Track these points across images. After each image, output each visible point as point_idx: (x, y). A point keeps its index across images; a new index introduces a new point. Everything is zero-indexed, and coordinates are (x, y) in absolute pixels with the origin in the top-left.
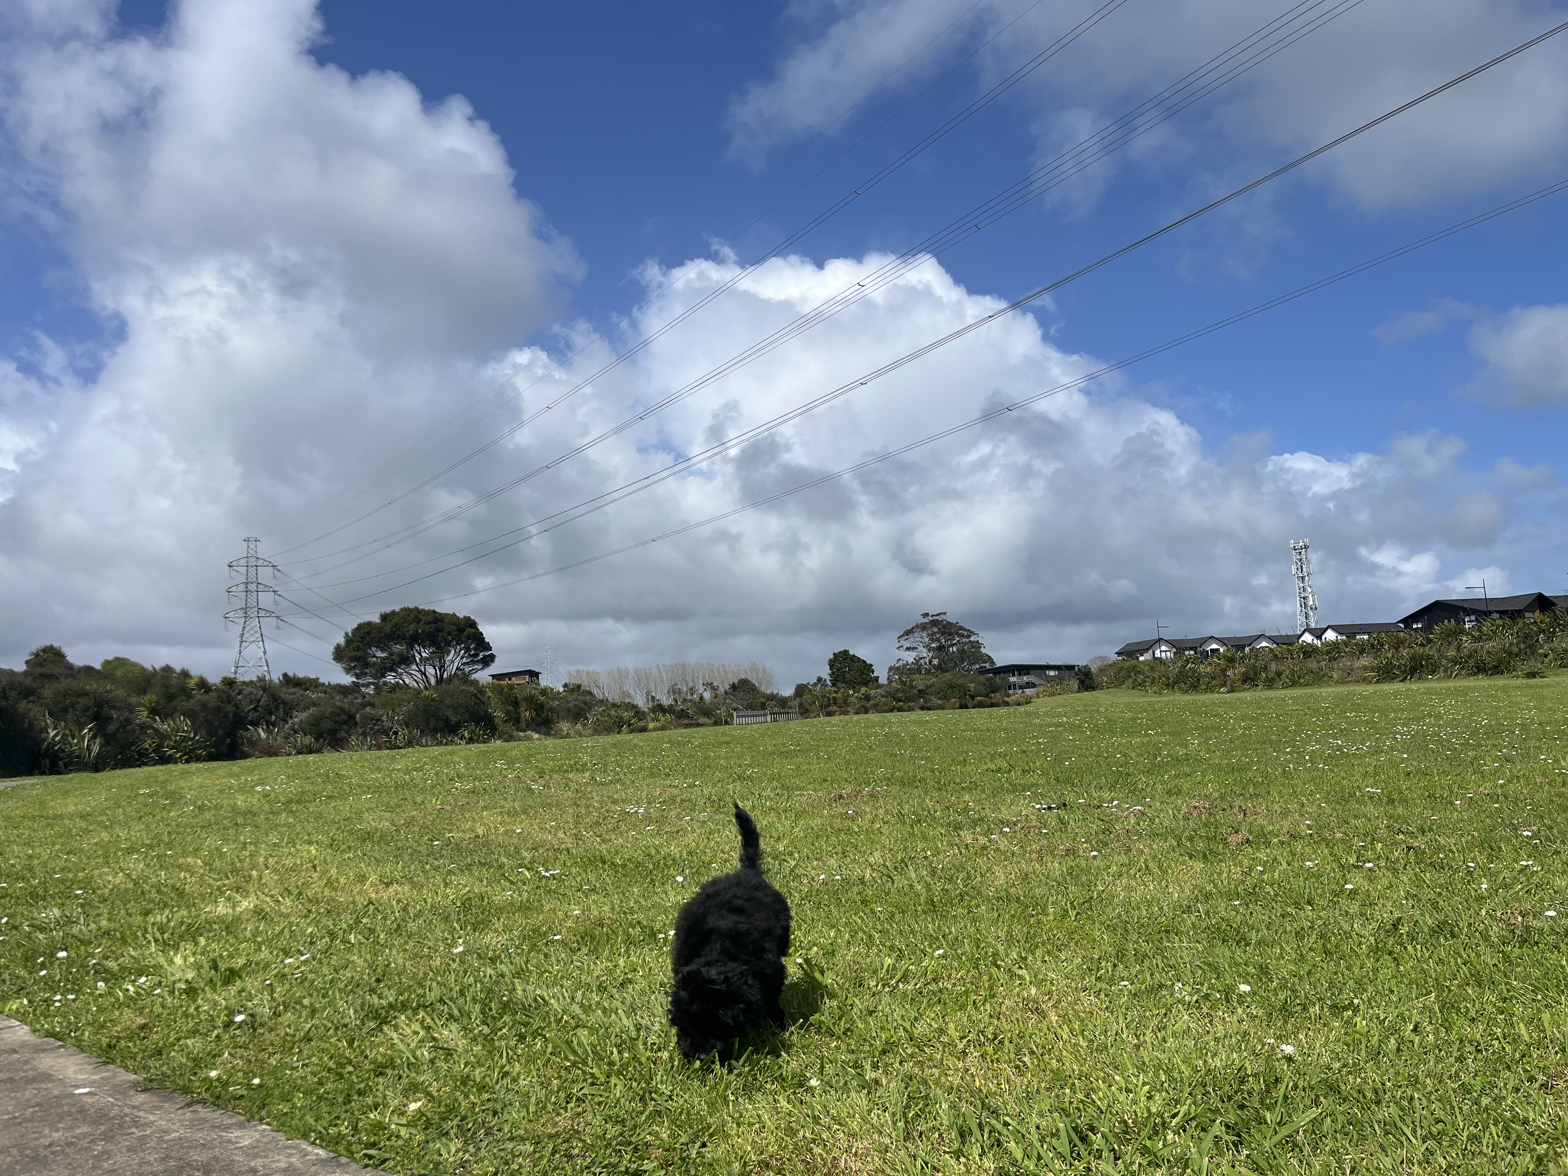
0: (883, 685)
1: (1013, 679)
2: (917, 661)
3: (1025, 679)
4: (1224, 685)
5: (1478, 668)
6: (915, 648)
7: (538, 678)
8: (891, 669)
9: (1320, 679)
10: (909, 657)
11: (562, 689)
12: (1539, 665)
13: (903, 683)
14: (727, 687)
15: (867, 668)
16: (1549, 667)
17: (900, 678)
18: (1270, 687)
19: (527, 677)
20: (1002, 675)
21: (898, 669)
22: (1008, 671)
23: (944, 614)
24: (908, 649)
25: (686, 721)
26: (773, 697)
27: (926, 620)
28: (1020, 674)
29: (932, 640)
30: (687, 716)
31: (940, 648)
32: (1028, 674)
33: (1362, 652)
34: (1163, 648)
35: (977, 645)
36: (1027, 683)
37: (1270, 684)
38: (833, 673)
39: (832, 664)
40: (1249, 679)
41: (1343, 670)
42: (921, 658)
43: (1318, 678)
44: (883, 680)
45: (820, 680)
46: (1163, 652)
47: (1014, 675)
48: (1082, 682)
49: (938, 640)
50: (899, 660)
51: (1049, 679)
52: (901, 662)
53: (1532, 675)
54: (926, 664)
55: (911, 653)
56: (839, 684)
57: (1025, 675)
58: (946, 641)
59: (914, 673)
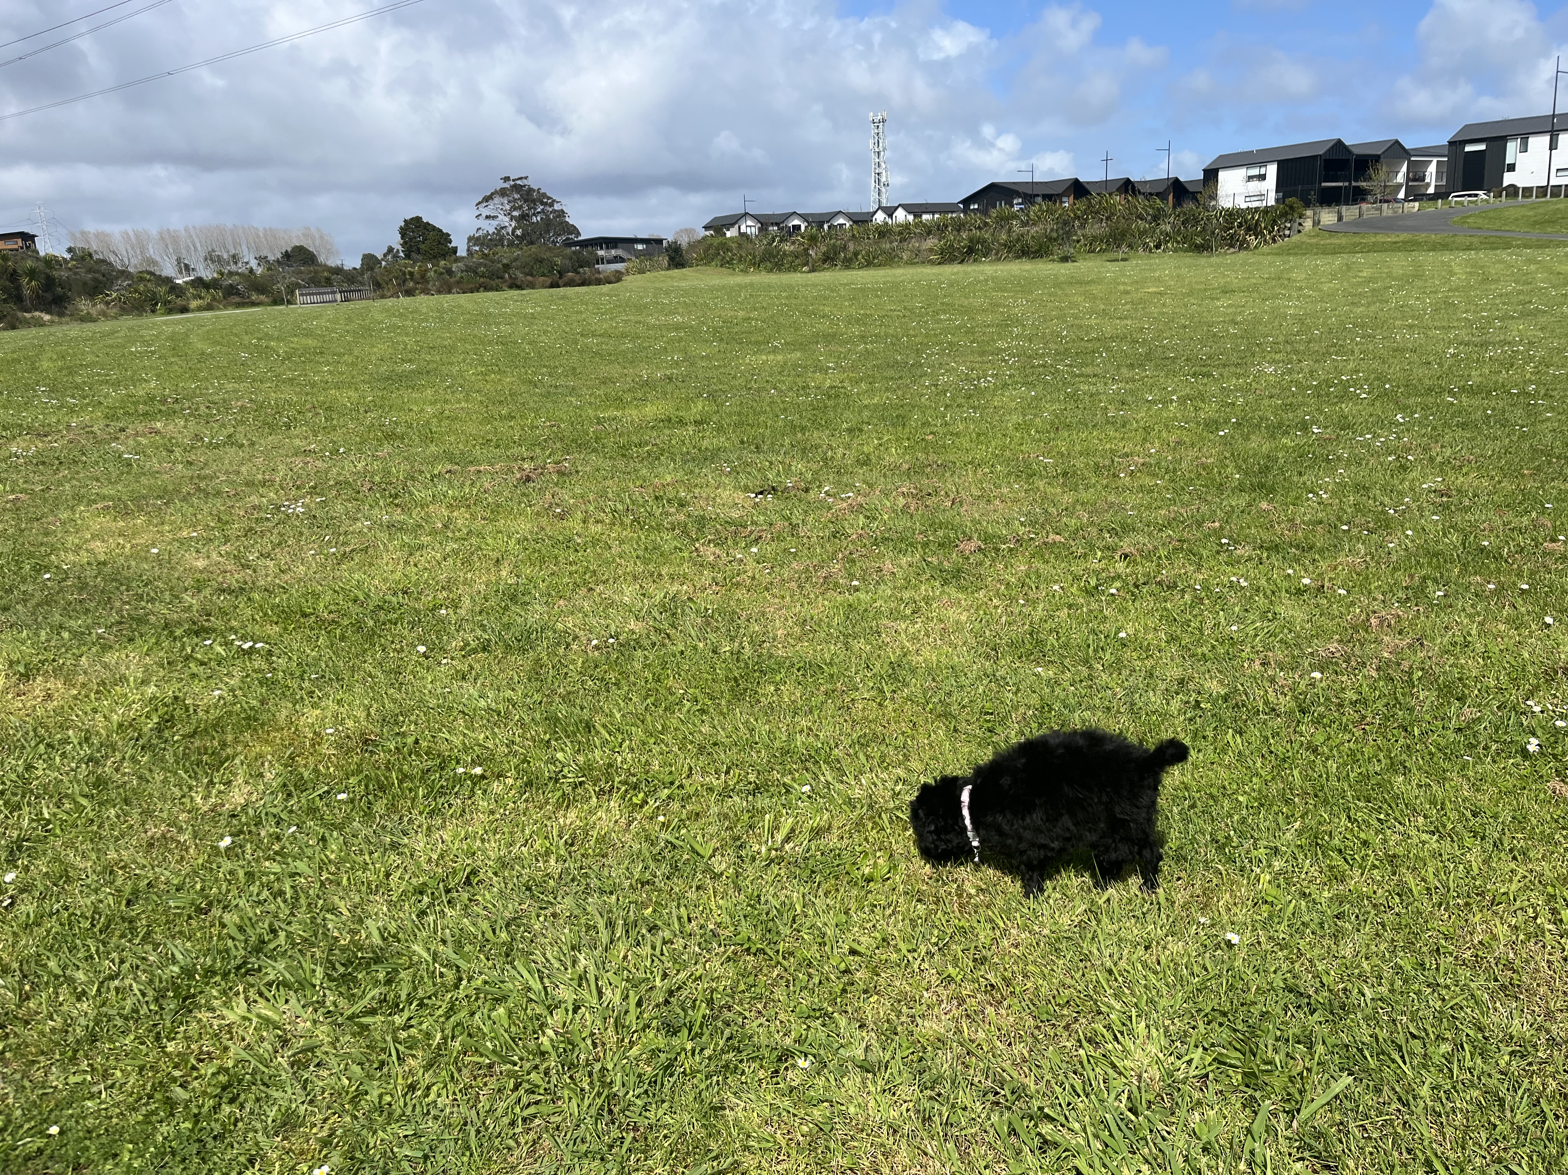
0: (463, 258)
1: (601, 253)
2: (499, 231)
3: (613, 252)
4: (806, 264)
5: (1023, 252)
6: (494, 217)
7: (34, 242)
8: (470, 239)
9: (892, 259)
10: (490, 227)
11: (67, 256)
12: (1072, 250)
13: (485, 256)
14: (279, 256)
15: (445, 238)
16: (1079, 252)
17: (481, 251)
18: (848, 268)
19: (20, 241)
20: (590, 248)
21: (478, 239)
22: (596, 244)
23: (526, 178)
24: (487, 217)
25: (237, 299)
26: (338, 271)
27: (507, 185)
28: (607, 248)
29: (514, 208)
30: (238, 293)
31: (524, 217)
32: (615, 247)
33: (929, 233)
34: (749, 223)
35: (562, 214)
36: (615, 257)
37: (848, 264)
38: (405, 243)
39: (403, 232)
40: (829, 260)
41: (912, 251)
42: (502, 228)
43: (891, 259)
44: (462, 252)
45: (390, 250)
46: (749, 227)
47: (601, 248)
48: (672, 259)
49: (520, 207)
50: (479, 229)
51: (639, 254)
52: (481, 232)
53: (1065, 259)
54: (508, 234)
55: (492, 222)
56: (414, 255)
57: (613, 248)
58: (530, 209)
59: (496, 245)
